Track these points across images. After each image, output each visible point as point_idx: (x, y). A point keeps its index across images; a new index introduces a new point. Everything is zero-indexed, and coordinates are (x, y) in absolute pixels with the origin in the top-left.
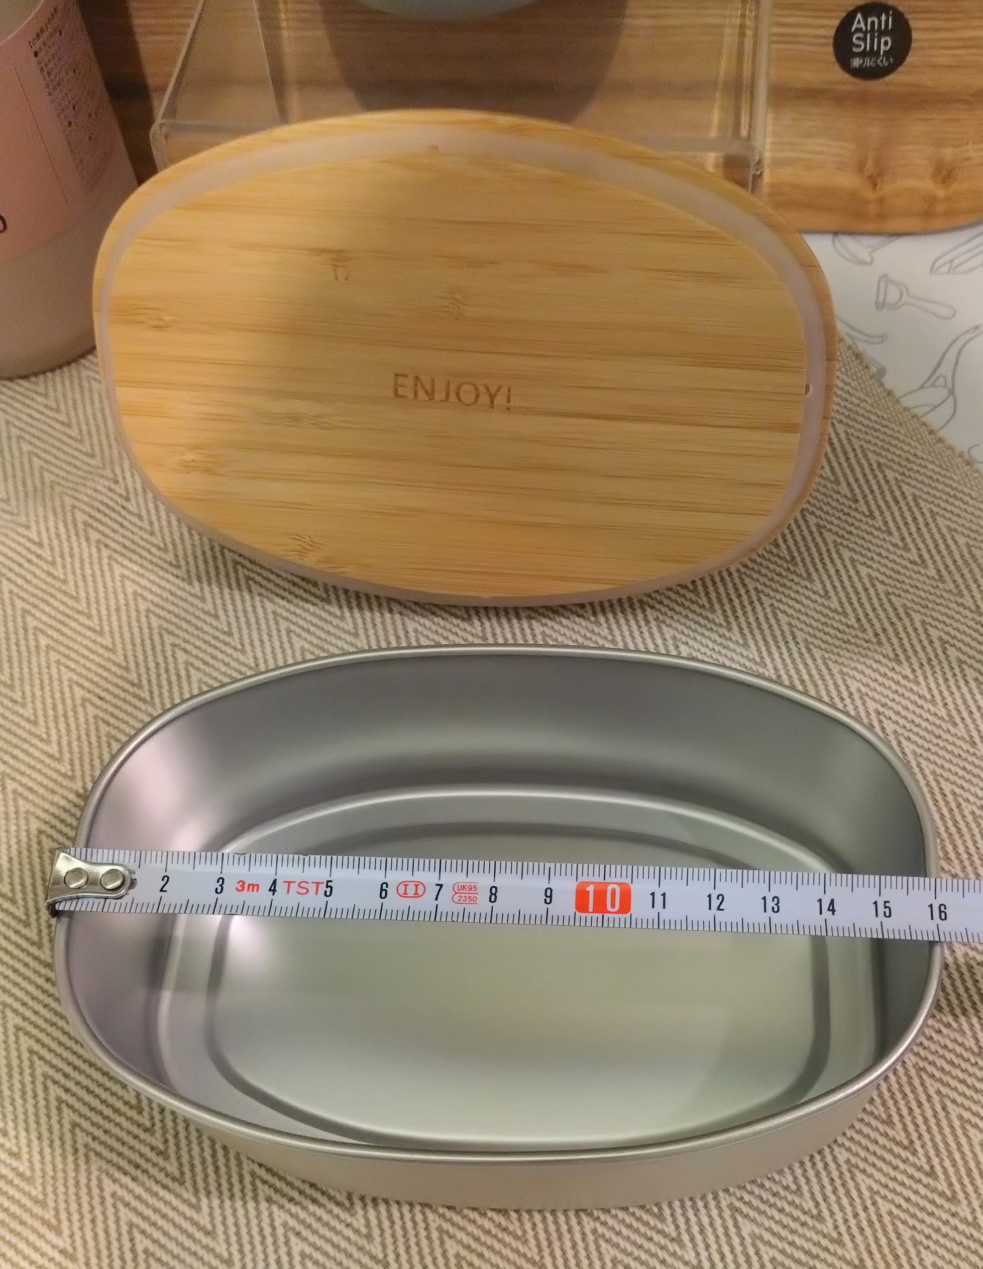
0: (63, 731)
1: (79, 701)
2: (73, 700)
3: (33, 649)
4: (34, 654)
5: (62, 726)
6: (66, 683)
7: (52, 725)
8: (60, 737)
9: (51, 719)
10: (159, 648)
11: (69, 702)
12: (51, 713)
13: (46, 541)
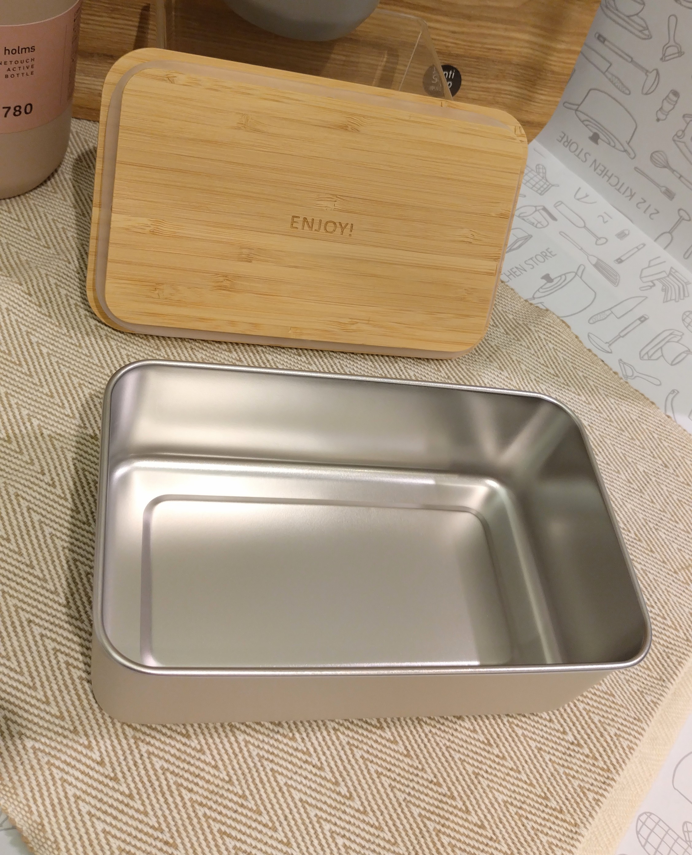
0: (71, 402)
1: (77, 385)
2: (73, 384)
3: (39, 354)
4: (40, 357)
5: (70, 399)
6: (66, 375)
7: (63, 398)
8: (70, 405)
9: (62, 395)
10: (119, 356)
11: (70, 385)
12: (60, 391)
13: (32, 292)
